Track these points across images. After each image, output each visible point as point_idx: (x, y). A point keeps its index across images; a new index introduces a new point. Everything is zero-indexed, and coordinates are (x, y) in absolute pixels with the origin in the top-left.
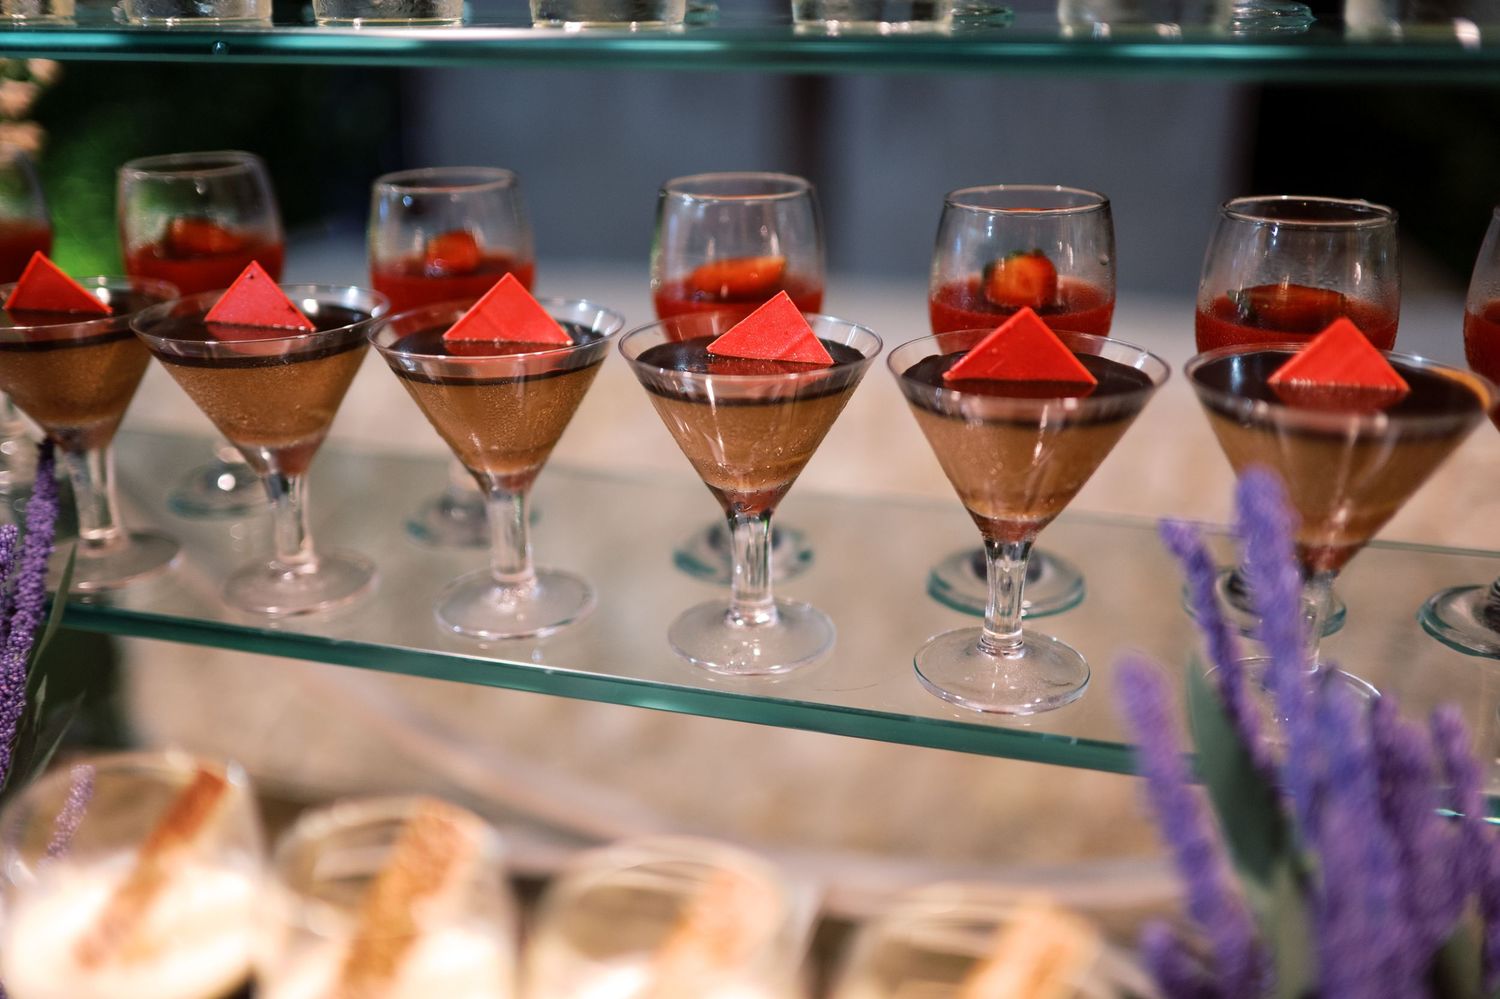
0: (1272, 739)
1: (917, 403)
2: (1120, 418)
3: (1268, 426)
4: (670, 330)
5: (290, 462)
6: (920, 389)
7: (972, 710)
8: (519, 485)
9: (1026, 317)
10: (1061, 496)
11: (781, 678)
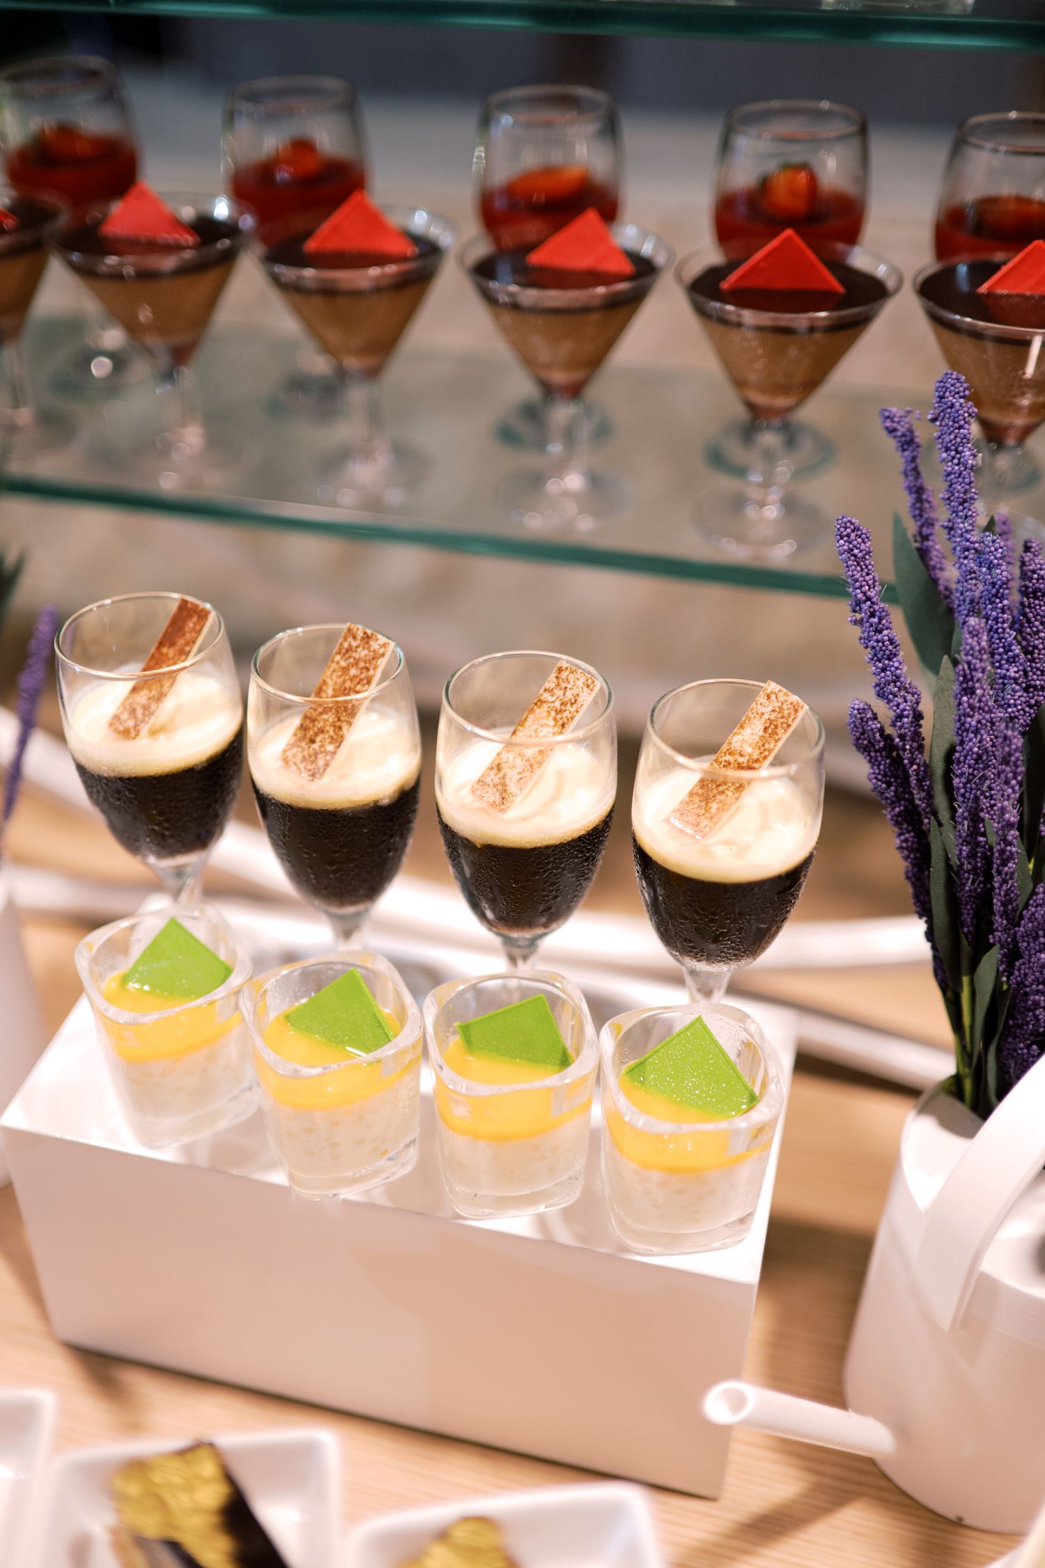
0: (950, 573)
1: (701, 312)
2: (859, 324)
3: (976, 335)
4: (497, 241)
5: (181, 355)
6: (701, 299)
7: (734, 552)
8: (373, 373)
9: (789, 238)
10: (811, 384)
11: (585, 529)
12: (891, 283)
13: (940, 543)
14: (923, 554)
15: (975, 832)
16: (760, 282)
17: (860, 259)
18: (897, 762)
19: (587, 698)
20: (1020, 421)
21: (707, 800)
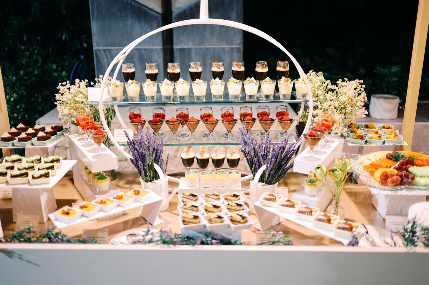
2: (236, 123)
6: (223, 122)
9: (229, 117)
12: (237, 120)
13: (245, 138)
14: (244, 138)
15: (251, 156)
16: (227, 120)
17: (234, 118)
18: (245, 152)
19: (222, 149)
20: (249, 129)
21: (232, 155)
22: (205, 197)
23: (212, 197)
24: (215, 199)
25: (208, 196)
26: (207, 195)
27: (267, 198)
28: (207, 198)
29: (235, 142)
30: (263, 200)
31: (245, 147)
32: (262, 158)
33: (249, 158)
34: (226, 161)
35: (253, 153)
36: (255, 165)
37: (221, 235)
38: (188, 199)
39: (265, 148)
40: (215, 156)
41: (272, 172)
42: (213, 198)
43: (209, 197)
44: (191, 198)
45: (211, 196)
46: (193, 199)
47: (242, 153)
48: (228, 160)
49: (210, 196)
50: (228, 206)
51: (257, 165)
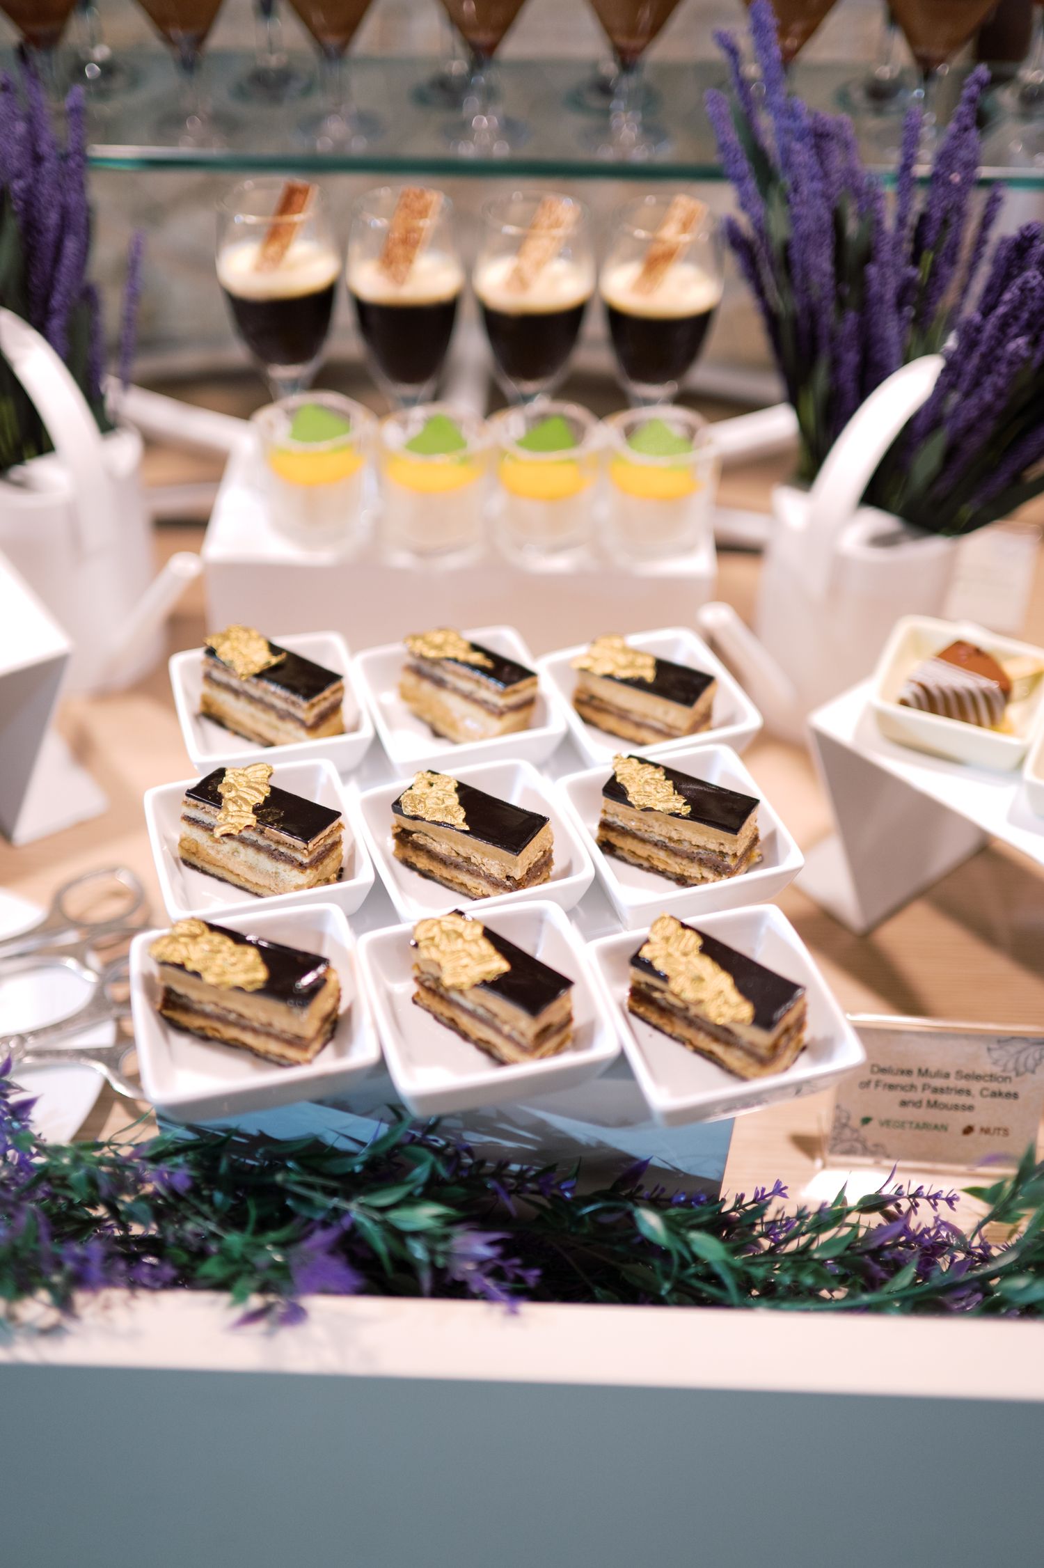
13: (760, 123)
14: (751, 126)
15: (806, 285)
18: (754, 255)
22: (411, 680)
23: (466, 686)
24: (500, 713)
25: (438, 672)
26: (426, 667)
27: (935, 692)
28: (427, 687)
29: (666, 153)
30: (904, 703)
31: (758, 208)
32: (900, 303)
33: (784, 304)
34: (595, 326)
35: (822, 262)
36: (835, 364)
37: (540, 1127)
38: (252, 699)
39: (924, 218)
40: (508, 284)
41: (974, 443)
42: (482, 703)
43: (440, 683)
44: (280, 704)
45: (455, 673)
46: (301, 714)
47: (732, 261)
48: (618, 320)
49: (449, 678)
50: (615, 806)
51: (847, 374)
